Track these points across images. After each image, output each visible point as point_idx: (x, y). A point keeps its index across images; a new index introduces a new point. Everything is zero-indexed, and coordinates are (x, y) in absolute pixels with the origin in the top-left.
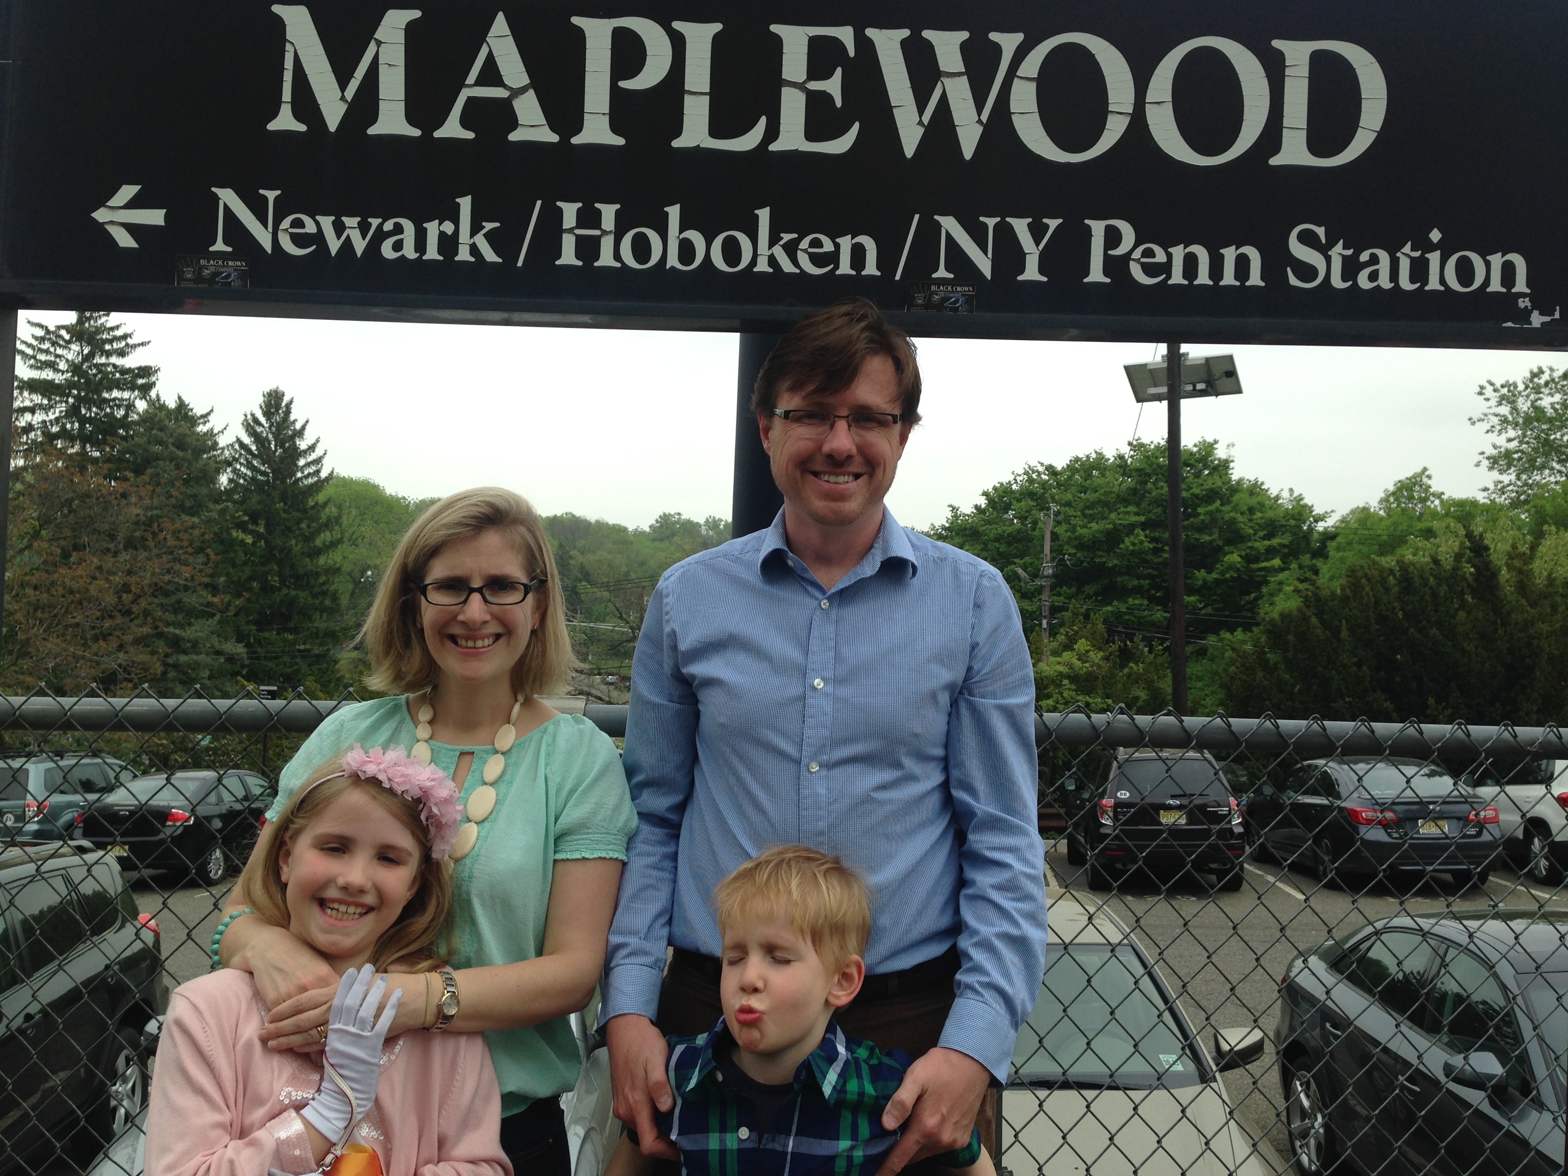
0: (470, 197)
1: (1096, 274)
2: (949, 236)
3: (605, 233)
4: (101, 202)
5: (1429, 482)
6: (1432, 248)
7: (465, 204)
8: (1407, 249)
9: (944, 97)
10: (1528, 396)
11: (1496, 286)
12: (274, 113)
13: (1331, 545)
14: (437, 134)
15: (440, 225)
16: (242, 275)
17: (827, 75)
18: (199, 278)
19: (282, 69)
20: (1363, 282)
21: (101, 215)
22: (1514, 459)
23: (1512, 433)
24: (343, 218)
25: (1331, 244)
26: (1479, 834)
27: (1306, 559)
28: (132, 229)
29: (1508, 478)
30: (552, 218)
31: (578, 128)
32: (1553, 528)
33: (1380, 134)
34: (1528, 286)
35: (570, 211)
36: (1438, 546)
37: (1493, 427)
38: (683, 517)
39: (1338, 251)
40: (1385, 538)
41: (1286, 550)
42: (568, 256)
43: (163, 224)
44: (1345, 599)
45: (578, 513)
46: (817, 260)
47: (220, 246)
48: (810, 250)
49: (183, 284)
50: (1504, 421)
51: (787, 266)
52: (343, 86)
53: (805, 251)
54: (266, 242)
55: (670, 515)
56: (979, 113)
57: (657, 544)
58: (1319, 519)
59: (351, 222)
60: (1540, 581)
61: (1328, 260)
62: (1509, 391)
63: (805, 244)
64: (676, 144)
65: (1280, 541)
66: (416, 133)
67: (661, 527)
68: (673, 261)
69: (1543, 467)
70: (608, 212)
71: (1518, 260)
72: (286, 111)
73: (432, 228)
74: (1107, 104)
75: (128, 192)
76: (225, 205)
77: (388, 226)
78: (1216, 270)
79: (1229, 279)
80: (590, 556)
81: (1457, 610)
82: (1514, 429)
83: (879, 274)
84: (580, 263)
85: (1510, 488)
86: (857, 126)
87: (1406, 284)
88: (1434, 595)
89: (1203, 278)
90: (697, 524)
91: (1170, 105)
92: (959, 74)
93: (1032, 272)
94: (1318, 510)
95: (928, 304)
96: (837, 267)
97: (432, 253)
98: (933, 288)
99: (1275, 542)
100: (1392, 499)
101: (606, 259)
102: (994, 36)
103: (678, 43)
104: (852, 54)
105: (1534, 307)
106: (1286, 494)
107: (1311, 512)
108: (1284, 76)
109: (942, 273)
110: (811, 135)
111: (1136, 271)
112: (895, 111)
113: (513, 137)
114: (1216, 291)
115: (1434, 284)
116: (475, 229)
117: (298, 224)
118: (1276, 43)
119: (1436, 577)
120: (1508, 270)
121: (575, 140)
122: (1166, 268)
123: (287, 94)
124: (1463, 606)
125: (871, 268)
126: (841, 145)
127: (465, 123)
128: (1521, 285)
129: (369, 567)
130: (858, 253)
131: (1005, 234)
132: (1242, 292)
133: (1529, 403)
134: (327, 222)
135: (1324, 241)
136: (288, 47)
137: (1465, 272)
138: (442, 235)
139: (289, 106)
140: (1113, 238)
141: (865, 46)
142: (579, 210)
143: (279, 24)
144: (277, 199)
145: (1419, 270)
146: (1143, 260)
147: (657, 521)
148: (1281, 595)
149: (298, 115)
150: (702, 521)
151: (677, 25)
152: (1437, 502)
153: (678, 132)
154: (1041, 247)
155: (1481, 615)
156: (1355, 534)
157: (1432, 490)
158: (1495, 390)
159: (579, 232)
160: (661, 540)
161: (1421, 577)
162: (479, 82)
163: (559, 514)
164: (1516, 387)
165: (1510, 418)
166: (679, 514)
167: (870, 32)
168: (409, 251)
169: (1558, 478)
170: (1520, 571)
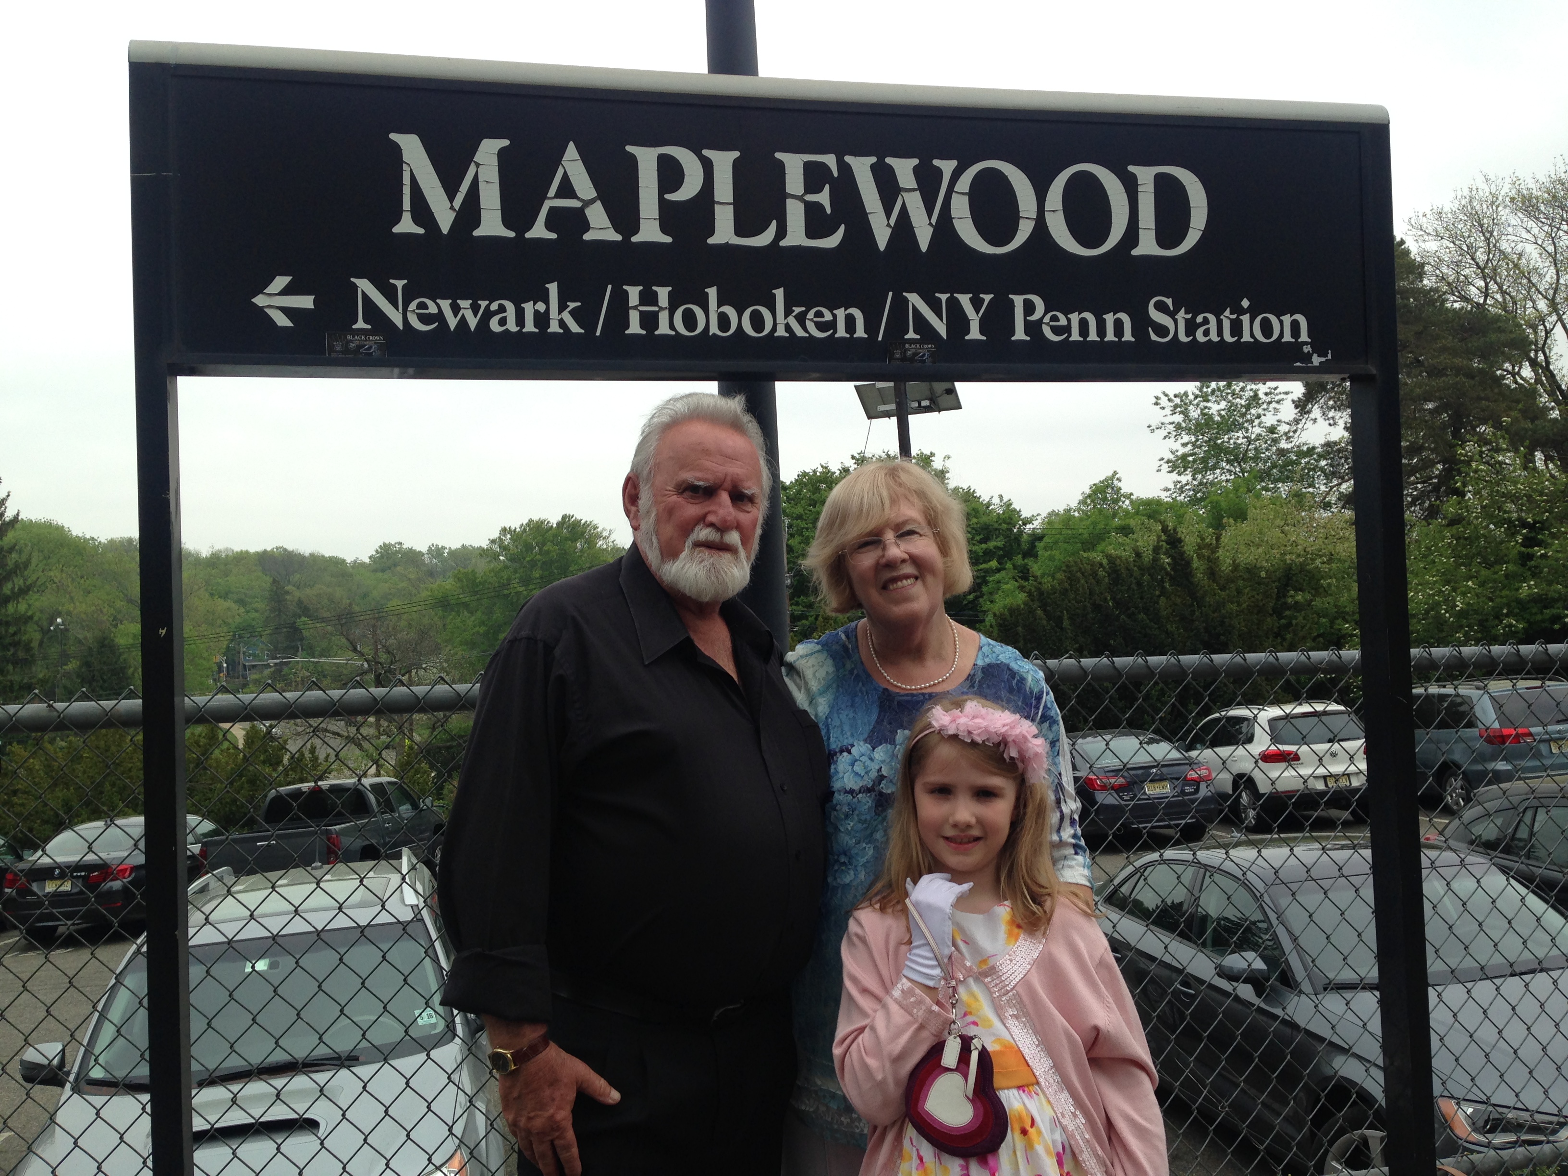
0: (556, 283)
1: (1020, 334)
2: (915, 308)
3: (661, 309)
4: (260, 290)
5: (1120, 485)
6: (1243, 312)
7: (553, 288)
8: (1227, 313)
9: (904, 207)
10: (1198, 405)
11: (1287, 338)
12: (398, 220)
13: (1040, 545)
14: (528, 235)
15: (534, 305)
16: (380, 346)
17: (819, 190)
18: (346, 350)
19: (401, 184)
20: (1200, 337)
21: (260, 300)
22: (1189, 462)
23: (1186, 438)
24: (458, 301)
25: (1177, 310)
26: (1197, 791)
27: (1018, 560)
28: (287, 311)
29: (1186, 478)
30: (620, 299)
31: (636, 230)
32: (1231, 521)
33: (1204, 232)
34: (1309, 336)
35: (634, 293)
36: (1137, 541)
37: (1169, 433)
38: (404, 547)
39: (1182, 315)
40: (1086, 536)
41: (1001, 552)
42: (635, 327)
43: (313, 307)
44: (1065, 592)
45: (290, 548)
46: (821, 327)
47: (360, 324)
48: (815, 319)
49: (333, 355)
50: (1178, 427)
51: (799, 332)
52: (451, 198)
53: (811, 320)
54: (399, 323)
55: (390, 545)
56: (930, 217)
57: (380, 575)
58: (1026, 522)
59: (465, 304)
60: (1226, 566)
61: (1176, 321)
62: (1182, 401)
63: (811, 315)
64: (710, 241)
65: (995, 543)
66: (512, 234)
67: (382, 557)
68: (714, 329)
69: (1214, 468)
70: (663, 293)
71: (1301, 319)
72: (407, 217)
73: (529, 308)
74: (1018, 212)
75: (281, 282)
76: (363, 292)
77: (494, 306)
78: (1101, 331)
79: (1110, 336)
80: (308, 591)
81: (1159, 596)
82: (1187, 434)
83: (866, 336)
84: (644, 332)
85: (1188, 487)
86: (842, 227)
87: (1228, 338)
88: (1139, 584)
89: (1093, 336)
90: (420, 552)
91: (1061, 213)
92: (913, 190)
93: (975, 333)
94: (1025, 514)
95: (904, 359)
96: (835, 332)
97: (530, 327)
98: (907, 346)
99: (991, 544)
100: (1089, 501)
101: (663, 329)
102: (936, 162)
103: (708, 166)
104: (836, 174)
105: (1314, 352)
106: (996, 500)
107: (1020, 516)
108: (1137, 192)
109: (911, 335)
110: (811, 233)
111: (1047, 332)
112: (870, 216)
113: (587, 237)
114: (1102, 345)
115: (1246, 338)
116: (562, 308)
117: (422, 306)
118: (1131, 168)
119: (1139, 568)
120: (1295, 326)
121: (634, 239)
122: (1067, 329)
123: (407, 204)
124: (1164, 592)
125: (860, 332)
126: (832, 241)
127: (549, 226)
128: (1304, 337)
129: (59, 614)
130: (850, 322)
131: (955, 308)
132: (1120, 345)
133: (1199, 411)
134: (445, 304)
135: (1172, 309)
136: (405, 167)
137: (1267, 329)
138: (536, 312)
139: (409, 213)
140: (1029, 308)
141: (845, 169)
142: (640, 292)
143: (396, 150)
144: (404, 287)
145: (1236, 327)
146: (1051, 323)
147: (377, 551)
148: (1000, 593)
149: (416, 220)
150: (424, 550)
151: (705, 152)
152: (1127, 502)
153: (712, 233)
154: (980, 315)
155: (1179, 600)
156: (1061, 534)
157: (1122, 491)
158: (1170, 400)
159: (641, 308)
160: (383, 571)
161: (1127, 569)
162: (558, 195)
163: (269, 549)
164: (1187, 396)
165: (1184, 425)
166: (400, 543)
167: (848, 159)
168: (512, 326)
169: (1228, 477)
170: (1209, 560)
